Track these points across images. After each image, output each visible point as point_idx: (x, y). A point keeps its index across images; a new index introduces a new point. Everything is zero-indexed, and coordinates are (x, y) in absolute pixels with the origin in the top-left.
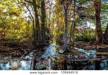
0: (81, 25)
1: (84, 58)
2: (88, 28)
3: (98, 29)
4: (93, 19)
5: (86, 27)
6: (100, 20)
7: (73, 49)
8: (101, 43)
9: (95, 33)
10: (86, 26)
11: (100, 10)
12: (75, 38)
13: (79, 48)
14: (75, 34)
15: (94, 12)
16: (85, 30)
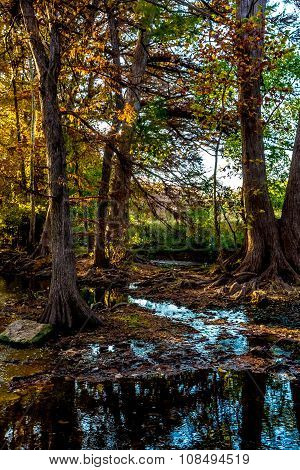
0: (170, 162)
1: (191, 355)
2: (206, 186)
3: (255, 193)
4: (228, 135)
5: (198, 180)
6: (260, 137)
7: (119, 307)
8: (266, 273)
9: (243, 215)
10: (198, 174)
11: (261, 80)
12: (136, 240)
13: (160, 300)
14: (132, 218)
15: (230, 94)
16: (189, 194)
